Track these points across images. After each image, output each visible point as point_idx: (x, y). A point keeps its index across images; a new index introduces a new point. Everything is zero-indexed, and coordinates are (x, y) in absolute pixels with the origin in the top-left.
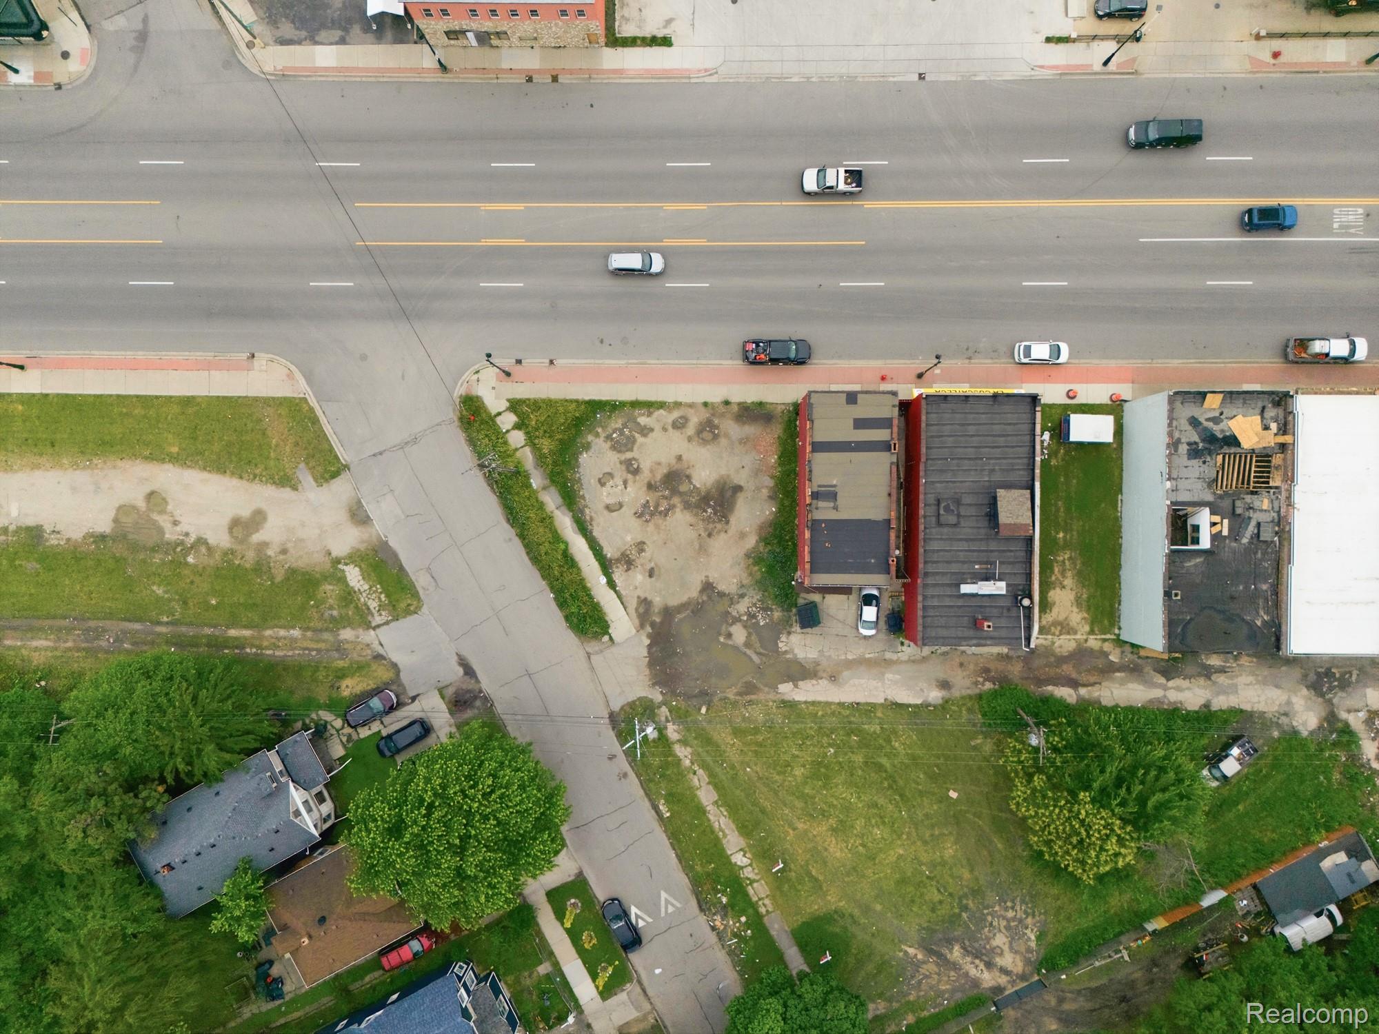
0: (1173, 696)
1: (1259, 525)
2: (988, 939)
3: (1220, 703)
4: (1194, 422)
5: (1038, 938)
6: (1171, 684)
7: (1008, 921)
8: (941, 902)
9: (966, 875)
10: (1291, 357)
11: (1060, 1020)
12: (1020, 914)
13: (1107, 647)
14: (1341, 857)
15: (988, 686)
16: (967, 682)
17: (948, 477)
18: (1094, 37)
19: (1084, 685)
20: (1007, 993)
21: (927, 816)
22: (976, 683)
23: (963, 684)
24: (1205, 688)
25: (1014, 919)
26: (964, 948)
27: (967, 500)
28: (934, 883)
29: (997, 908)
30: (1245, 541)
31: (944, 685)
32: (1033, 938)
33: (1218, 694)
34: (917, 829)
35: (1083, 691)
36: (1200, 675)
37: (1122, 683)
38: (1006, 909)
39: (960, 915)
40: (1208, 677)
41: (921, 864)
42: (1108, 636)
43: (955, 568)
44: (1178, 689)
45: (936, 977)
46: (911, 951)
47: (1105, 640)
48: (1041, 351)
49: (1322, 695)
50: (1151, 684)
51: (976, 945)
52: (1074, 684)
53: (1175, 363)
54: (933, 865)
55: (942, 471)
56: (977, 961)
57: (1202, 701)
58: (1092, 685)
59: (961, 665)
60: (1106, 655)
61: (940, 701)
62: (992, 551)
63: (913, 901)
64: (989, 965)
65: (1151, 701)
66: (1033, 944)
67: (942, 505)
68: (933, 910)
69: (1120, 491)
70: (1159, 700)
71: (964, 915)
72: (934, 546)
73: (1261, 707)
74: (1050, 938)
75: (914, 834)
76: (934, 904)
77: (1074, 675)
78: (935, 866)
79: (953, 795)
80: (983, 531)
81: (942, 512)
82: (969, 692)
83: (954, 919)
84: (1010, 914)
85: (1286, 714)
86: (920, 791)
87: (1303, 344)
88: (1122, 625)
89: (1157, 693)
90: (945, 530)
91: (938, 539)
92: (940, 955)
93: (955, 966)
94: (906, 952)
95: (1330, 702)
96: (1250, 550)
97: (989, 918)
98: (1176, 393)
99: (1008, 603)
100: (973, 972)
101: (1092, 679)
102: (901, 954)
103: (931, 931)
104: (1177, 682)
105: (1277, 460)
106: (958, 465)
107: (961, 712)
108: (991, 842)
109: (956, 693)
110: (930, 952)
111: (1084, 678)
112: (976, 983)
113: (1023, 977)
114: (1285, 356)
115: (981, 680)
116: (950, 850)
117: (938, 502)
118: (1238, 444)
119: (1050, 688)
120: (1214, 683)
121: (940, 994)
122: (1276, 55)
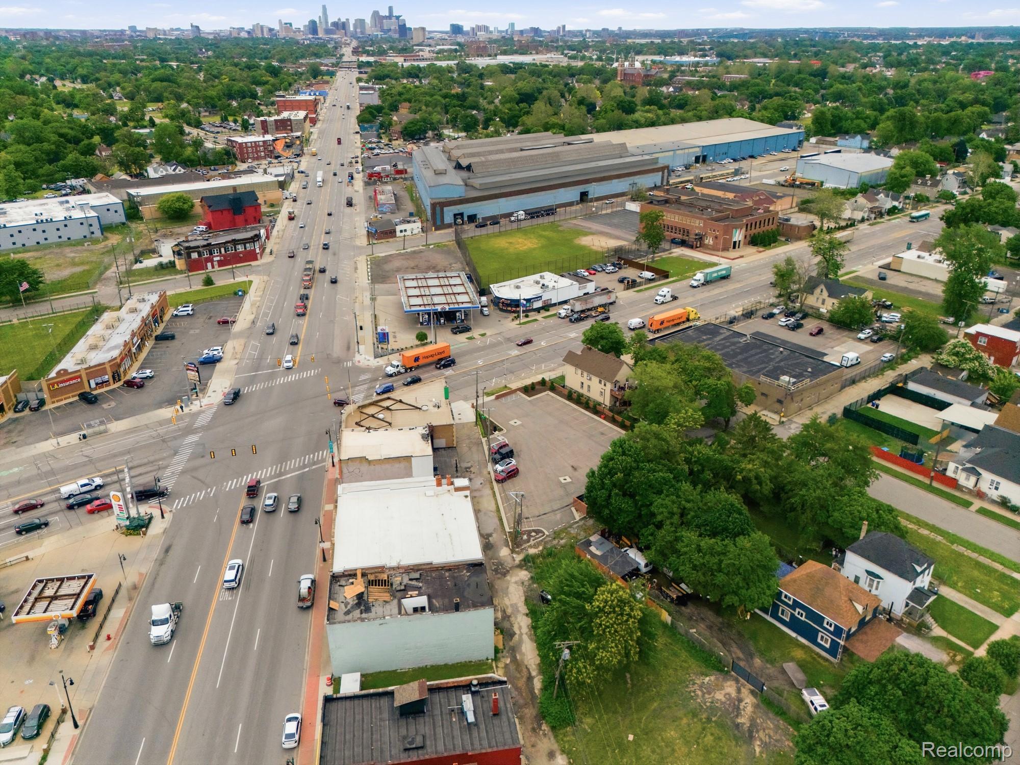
0: (525, 630)
1: (411, 580)
2: (722, 703)
3: (523, 609)
4: (347, 613)
5: (707, 676)
6: (517, 632)
7: (704, 694)
8: (712, 734)
9: (685, 721)
10: (309, 604)
11: (752, 658)
12: (696, 687)
13: (501, 665)
14: (593, 549)
15: (544, 727)
16: (545, 740)
17: (386, 747)
18: (53, 735)
19: (530, 673)
20: (752, 688)
21: (653, 752)
22: (545, 735)
23: (547, 743)
24: (516, 618)
25: (702, 691)
26: (737, 716)
27: (403, 732)
28: (700, 741)
29: (699, 700)
30: (421, 585)
31: (551, 755)
32: (708, 678)
33: (518, 611)
34: (666, 758)
35: (534, 673)
36: (509, 620)
37: (523, 654)
38: (697, 696)
39: (715, 722)
40: (509, 617)
41: (690, 752)
42: (494, 665)
43: (457, 733)
44: (520, 628)
45: (767, 732)
46: (758, 750)
47: (497, 667)
48: (291, 728)
49: (508, 571)
50: (521, 641)
51: (730, 710)
52: (530, 678)
53: (307, 658)
54: (687, 743)
55: (382, 751)
56: (741, 707)
57: (525, 617)
58: (528, 670)
59: (533, 746)
60: (506, 666)
61: (564, 756)
62: (441, 712)
63: (721, 753)
64: (740, 700)
65: (531, 639)
66: (713, 678)
67: (409, 746)
68: (720, 738)
69: (395, 671)
70: (530, 636)
71: (714, 719)
72: (441, 748)
73: (521, 593)
74: (704, 670)
75: (671, 759)
76: (715, 738)
77: (524, 679)
78: (688, 742)
79: (631, 737)
80: (427, 719)
81: (414, 746)
82: (552, 739)
83: (721, 725)
84: (699, 693)
85: (523, 583)
86: (637, 759)
87: (302, 599)
88: (484, 658)
89: (525, 638)
90: (428, 743)
91: (436, 747)
92: (750, 732)
93: (752, 720)
94: (761, 753)
95: (511, 568)
96: (427, 582)
97: (708, 704)
98: (328, 620)
99: (478, 698)
100: (749, 709)
101: (525, 670)
102: (764, 756)
103: (736, 739)
104: (516, 629)
105: (371, 577)
106: (377, 741)
107: (568, 741)
108: (655, 710)
109: (555, 747)
110: (751, 737)
111: (525, 673)
112: (756, 706)
113: (737, 681)
114: (308, 608)
115: (541, 732)
116: (671, 734)
117: (406, 750)
118: (363, 593)
119: (536, 691)
120: (512, 613)
121: (777, 727)
122: (109, 638)
